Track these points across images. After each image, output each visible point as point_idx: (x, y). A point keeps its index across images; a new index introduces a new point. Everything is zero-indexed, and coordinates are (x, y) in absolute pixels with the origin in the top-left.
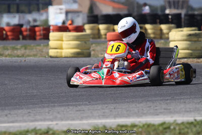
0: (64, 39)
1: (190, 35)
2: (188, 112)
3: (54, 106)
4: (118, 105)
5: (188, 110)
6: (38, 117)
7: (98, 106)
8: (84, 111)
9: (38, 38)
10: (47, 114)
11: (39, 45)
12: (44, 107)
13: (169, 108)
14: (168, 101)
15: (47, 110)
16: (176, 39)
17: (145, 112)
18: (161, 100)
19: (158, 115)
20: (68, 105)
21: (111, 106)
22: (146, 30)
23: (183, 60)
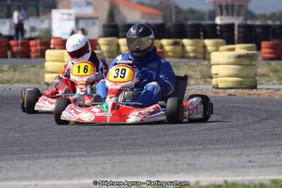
0: (66, 59)
1: (240, 56)
2: (219, 169)
3: (39, 158)
4: (126, 157)
5: (220, 166)
6: (12, 174)
7: (98, 158)
8: (76, 165)
9: (33, 55)
10: (25, 169)
11: (34, 66)
12: (24, 159)
13: (194, 163)
14: (197, 153)
15: (26, 163)
16: (219, 62)
17: (161, 168)
18: (188, 150)
20: (58, 156)
21: (117, 159)
22: (183, 46)
23: (229, 92)
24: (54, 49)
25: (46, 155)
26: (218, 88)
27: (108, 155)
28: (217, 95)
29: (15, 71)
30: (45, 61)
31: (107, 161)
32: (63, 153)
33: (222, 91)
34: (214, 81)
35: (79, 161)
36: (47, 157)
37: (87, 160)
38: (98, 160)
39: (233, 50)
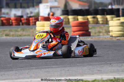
0: (45, 25)
1: (122, 23)
2: (112, 72)
3: (33, 69)
4: (71, 68)
5: (113, 71)
6: (21, 76)
7: (59, 68)
8: (49, 72)
9: (31, 24)
10: (26, 74)
11: (32, 29)
12: (26, 69)
13: (101, 70)
14: (102, 65)
15: (27, 71)
16: (113, 25)
17: (86, 73)
18: (99, 64)
19: (93, 74)
20: (41, 68)
21: (67, 69)
22: (97, 19)
23: (117, 38)
24: (40, 21)
25: (36, 67)
26: (112, 37)
27: (63, 67)
28: (112, 40)
29: (23, 31)
30: (36, 27)
31: (62, 70)
32: (43, 67)
33: (114, 38)
34: (111, 34)
35: (50, 70)
36: (36, 69)
37: (54, 69)
38: (58, 69)
39: (119, 20)
